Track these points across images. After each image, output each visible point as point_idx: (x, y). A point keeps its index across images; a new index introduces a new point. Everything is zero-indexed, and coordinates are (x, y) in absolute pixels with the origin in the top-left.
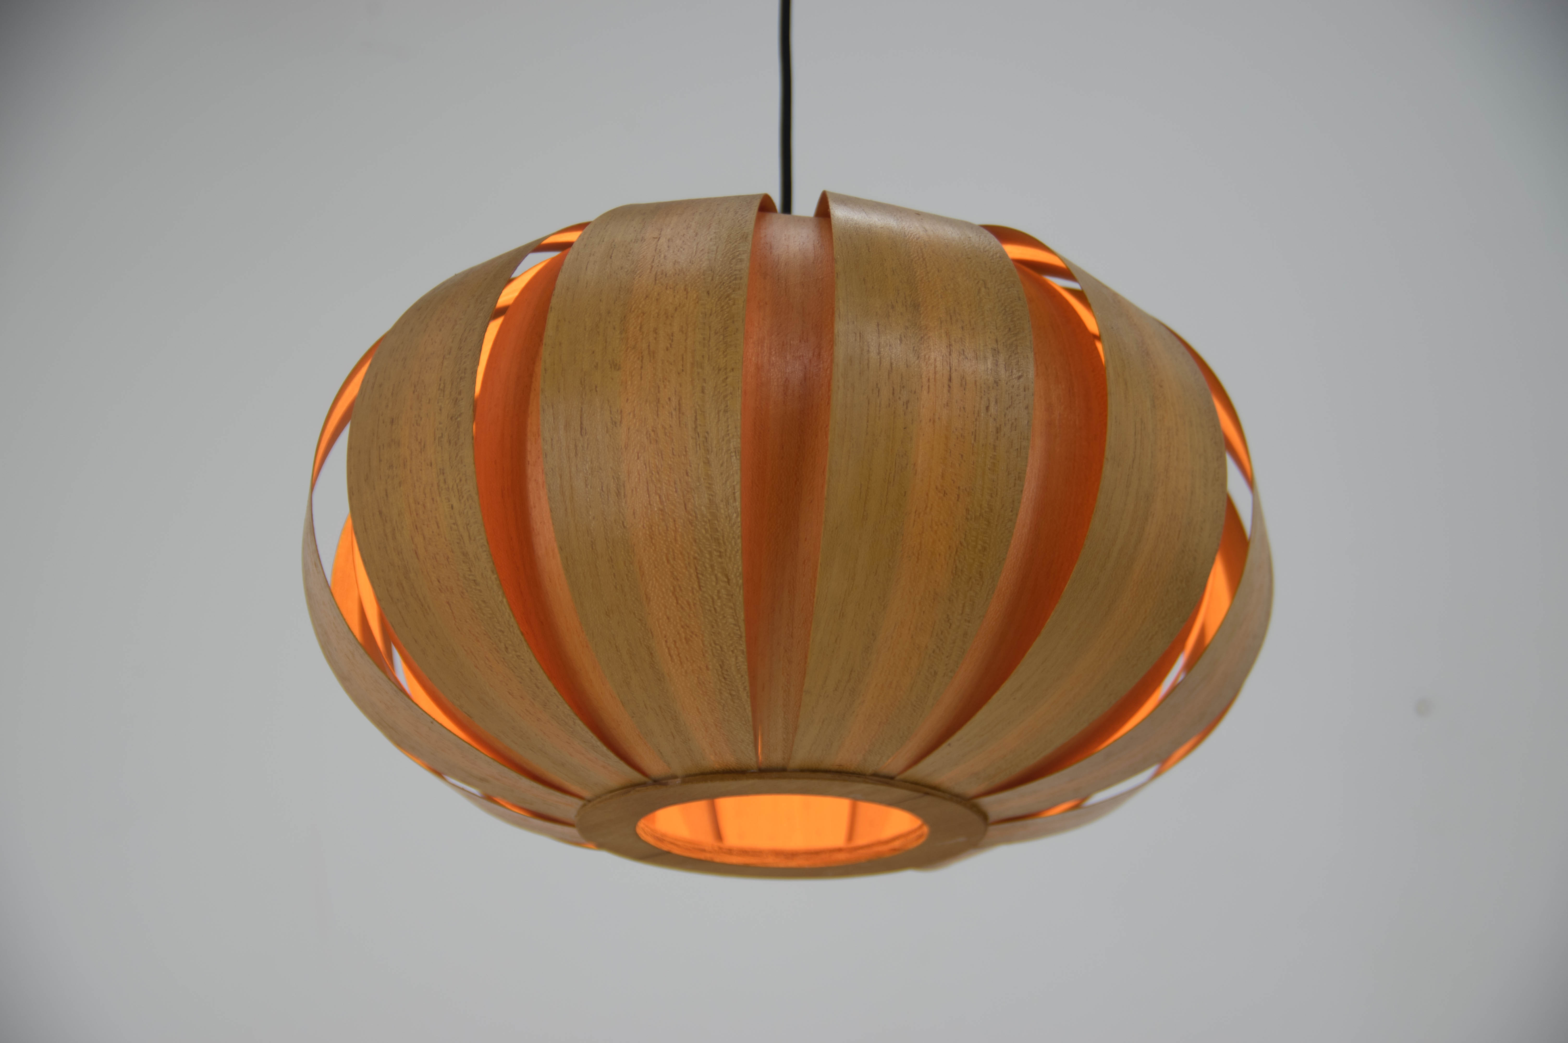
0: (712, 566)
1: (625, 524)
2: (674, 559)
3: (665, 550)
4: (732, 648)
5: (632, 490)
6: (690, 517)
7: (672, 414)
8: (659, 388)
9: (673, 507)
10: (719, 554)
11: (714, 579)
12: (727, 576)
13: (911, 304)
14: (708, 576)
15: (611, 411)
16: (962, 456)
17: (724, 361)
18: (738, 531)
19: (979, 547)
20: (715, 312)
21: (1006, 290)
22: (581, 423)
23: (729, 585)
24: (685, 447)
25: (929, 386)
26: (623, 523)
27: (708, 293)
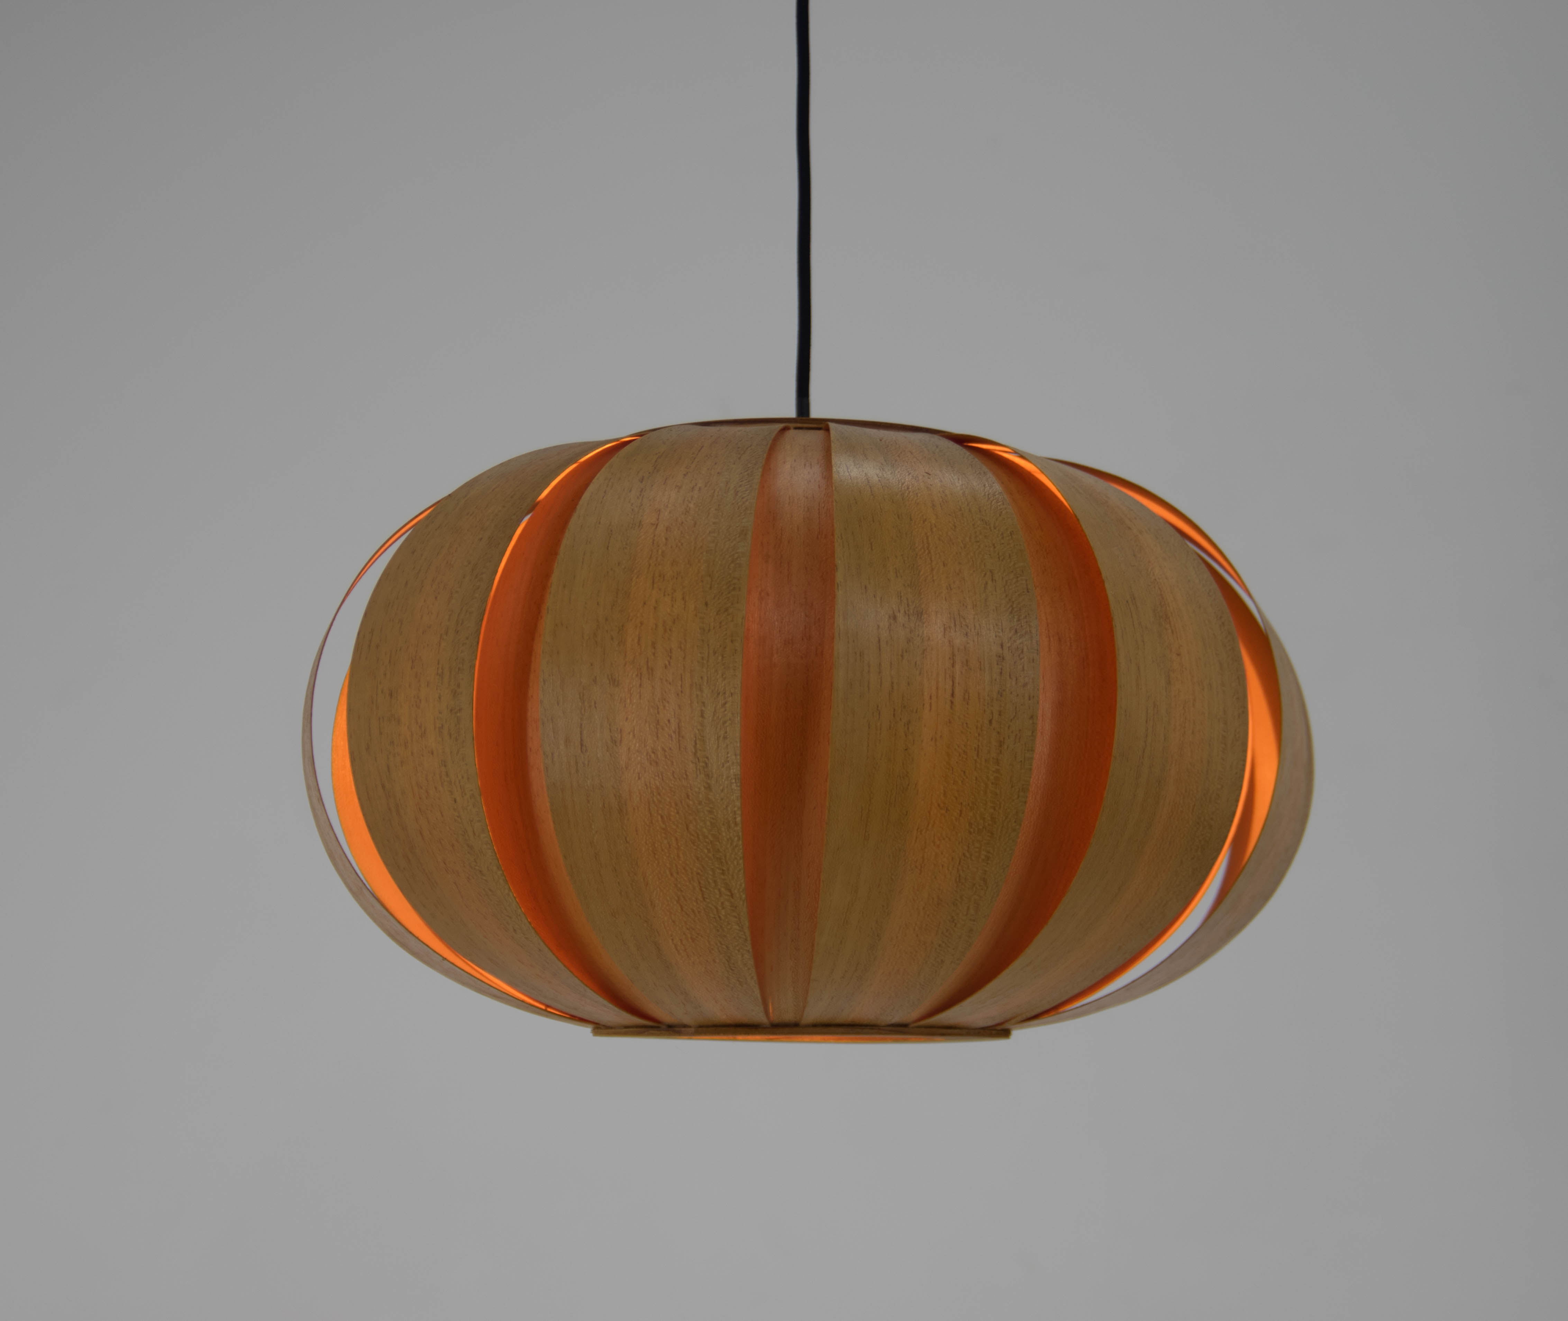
0: (715, 882)
1: (628, 839)
2: (678, 873)
3: (668, 865)
4: (737, 948)
5: (634, 809)
6: (692, 837)
7: (671, 737)
8: (658, 708)
9: (674, 827)
10: (721, 872)
11: (718, 893)
12: (730, 890)
13: (913, 612)
14: (712, 890)
15: (610, 729)
16: (964, 772)
17: (723, 685)
18: (740, 853)
19: (983, 857)
20: (714, 628)
21: (1015, 580)
22: (582, 740)
23: (732, 898)
24: (686, 771)
25: (931, 703)
26: (626, 838)
27: (706, 604)
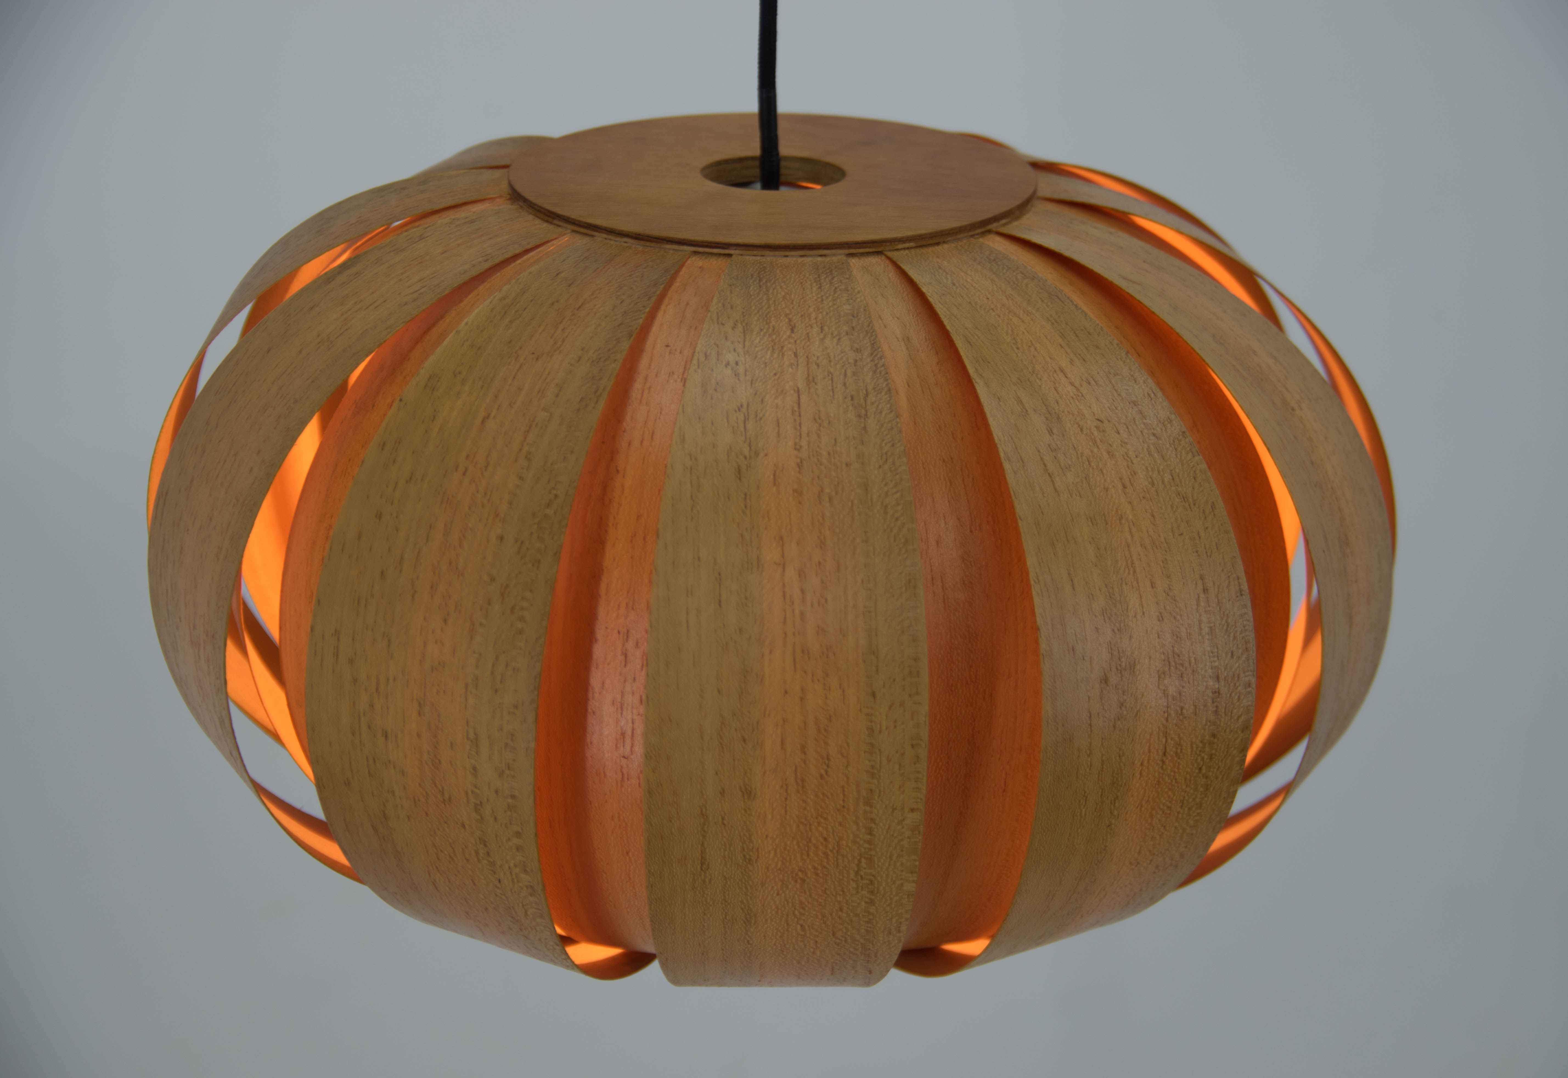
8: (811, 825)
15: (743, 848)
25: (1141, 771)
27: (874, 695)
